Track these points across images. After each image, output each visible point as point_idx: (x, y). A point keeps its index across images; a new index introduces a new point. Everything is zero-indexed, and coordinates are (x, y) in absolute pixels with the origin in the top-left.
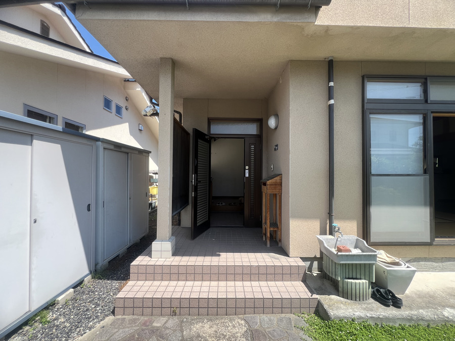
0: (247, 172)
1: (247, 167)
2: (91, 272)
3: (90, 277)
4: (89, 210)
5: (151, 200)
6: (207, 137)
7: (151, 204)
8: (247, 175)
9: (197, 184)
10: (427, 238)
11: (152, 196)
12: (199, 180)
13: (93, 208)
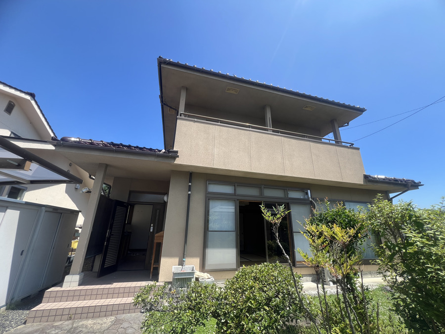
0: (152, 228)
1: (152, 225)
2: (7, 304)
3: (5, 308)
4: (22, 254)
5: (70, 255)
6: (125, 204)
7: (69, 258)
8: (151, 230)
9: (110, 236)
10: (234, 267)
11: (73, 250)
12: (112, 233)
13: (24, 253)
